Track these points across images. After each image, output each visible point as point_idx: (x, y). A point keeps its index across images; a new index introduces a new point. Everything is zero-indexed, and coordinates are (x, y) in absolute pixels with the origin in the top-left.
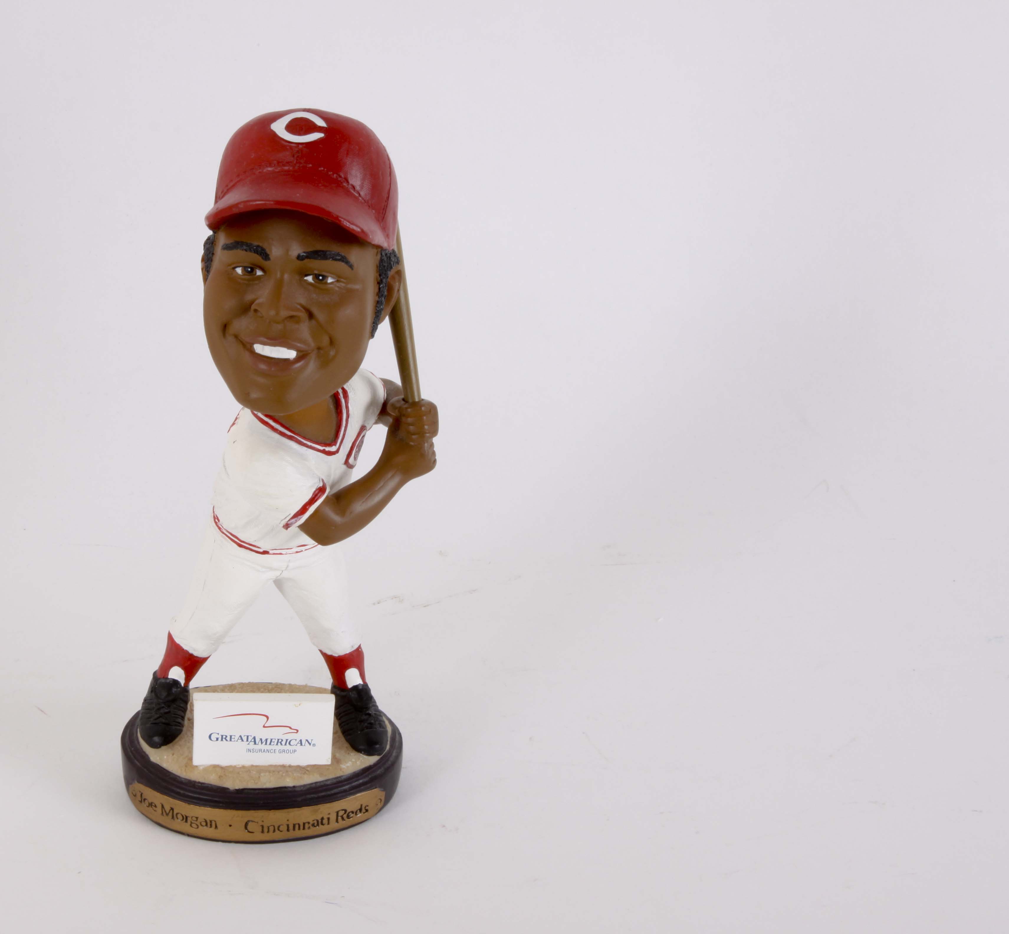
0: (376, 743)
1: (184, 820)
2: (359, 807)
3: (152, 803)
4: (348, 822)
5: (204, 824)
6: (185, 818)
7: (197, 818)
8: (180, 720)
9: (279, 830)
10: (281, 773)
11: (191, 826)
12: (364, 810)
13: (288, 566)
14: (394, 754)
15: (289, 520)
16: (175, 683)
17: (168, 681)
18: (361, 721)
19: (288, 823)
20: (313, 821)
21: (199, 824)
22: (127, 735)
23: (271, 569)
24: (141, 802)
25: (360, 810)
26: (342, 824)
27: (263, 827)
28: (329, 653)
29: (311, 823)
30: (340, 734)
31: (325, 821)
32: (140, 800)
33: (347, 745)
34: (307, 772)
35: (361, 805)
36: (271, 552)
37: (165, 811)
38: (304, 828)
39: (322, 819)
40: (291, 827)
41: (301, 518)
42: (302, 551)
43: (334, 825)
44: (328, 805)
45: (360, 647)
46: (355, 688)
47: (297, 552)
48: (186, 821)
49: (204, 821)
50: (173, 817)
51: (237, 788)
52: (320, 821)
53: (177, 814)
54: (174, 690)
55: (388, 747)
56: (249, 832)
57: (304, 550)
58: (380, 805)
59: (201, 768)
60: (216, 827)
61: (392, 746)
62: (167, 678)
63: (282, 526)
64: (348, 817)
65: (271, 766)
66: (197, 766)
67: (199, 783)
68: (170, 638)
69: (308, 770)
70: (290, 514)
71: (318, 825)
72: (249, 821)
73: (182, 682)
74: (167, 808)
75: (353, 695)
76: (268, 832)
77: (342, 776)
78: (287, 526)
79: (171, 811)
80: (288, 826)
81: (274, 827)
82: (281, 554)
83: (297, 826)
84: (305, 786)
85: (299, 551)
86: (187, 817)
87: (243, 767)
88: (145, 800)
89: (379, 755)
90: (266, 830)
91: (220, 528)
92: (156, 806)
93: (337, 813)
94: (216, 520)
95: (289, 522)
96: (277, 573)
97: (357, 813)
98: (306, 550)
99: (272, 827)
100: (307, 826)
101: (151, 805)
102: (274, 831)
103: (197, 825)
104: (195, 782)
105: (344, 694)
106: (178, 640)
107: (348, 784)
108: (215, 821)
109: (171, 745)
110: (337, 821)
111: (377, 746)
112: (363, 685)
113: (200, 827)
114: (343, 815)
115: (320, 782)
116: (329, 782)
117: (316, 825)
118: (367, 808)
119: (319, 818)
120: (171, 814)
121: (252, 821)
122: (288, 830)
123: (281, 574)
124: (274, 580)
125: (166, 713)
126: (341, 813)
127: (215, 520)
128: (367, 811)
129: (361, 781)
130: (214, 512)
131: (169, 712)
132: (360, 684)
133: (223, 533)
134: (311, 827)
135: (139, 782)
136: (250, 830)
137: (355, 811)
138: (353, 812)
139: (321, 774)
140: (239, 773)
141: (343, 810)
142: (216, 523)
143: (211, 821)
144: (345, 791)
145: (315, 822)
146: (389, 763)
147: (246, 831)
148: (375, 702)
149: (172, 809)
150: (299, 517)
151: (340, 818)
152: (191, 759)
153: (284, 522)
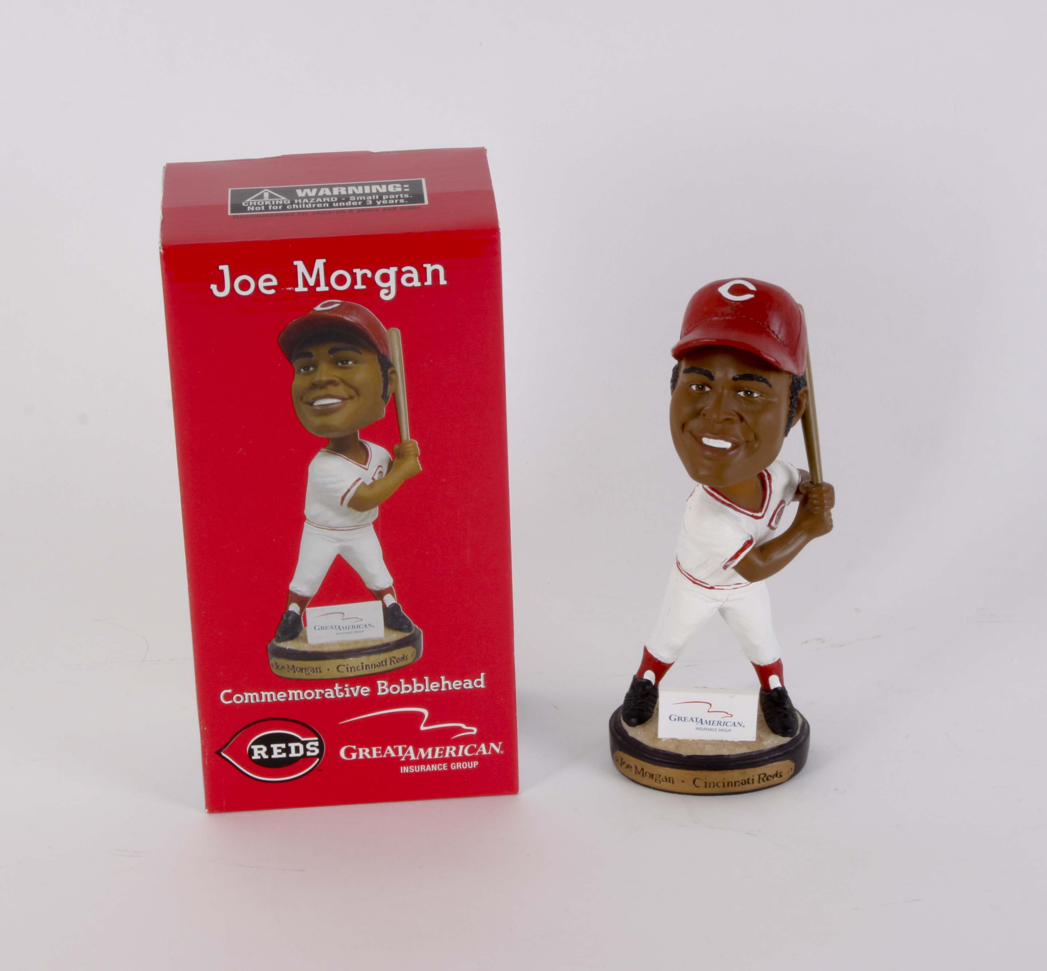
0: (789, 728)
1: (651, 777)
2: (775, 773)
3: (629, 765)
4: (767, 783)
5: (665, 780)
6: (652, 776)
7: (660, 775)
8: (650, 708)
9: (717, 785)
10: (720, 745)
11: (655, 781)
12: (779, 775)
13: (728, 599)
14: (803, 738)
15: (727, 563)
16: (648, 682)
17: (643, 681)
18: (779, 713)
19: (723, 781)
20: (742, 780)
21: (661, 780)
22: (614, 719)
23: (716, 600)
24: (621, 765)
25: (776, 775)
26: (762, 784)
27: (706, 783)
28: (757, 663)
29: (741, 782)
30: (764, 722)
31: (751, 781)
32: (621, 763)
33: (768, 729)
34: (738, 746)
35: (777, 772)
36: (716, 587)
37: (638, 771)
38: (735, 785)
39: (748, 779)
40: (726, 784)
41: (734, 561)
42: (738, 588)
43: (756, 785)
44: (752, 769)
45: (780, 660)
46: (776, 689)
47: (734, 588)
48: (652, 778)
49: (665, 777)
50: (643, 775)
51: (688, 754)
52: (747, 781)
53: (646, 773)
54: (647, 687)
55: (798, 732)
56: (696, 786)
57: (739, 587)
58: (791, 773)
59: (664, 740)
60: (673, 782)
61: (801, 732)
62: (643, 679)
63: (722, 567)
64: (767, 779)
65: (713, 740)
66: (660, 739)
67: (662, 750)
68: (646, 650)
69: (739, 745)
70: (727, 559)
71: (745, 783)
72: (696, 778)
73: (653, 682)
74: (639, 769)
75: (775, 694)
76: (710, 787)
77: (763, 750)
78: (725, 567)
79: (642, 771)
80: (724, 783)
81: (714, 783)
82: (723, 589)
83: (730, 784)
84: (736, 755)
85: (736, 587)
86: (653, 775)
87: (694, 741)
88: (624, 763)
89: (791, 737)
90: (708, 785)
91: (680, 570)
92: (631, 767)
93: (759, 776)
94: (679, 565)
95: (727, 564)
96: (721, 603)
97: (774, 777)
98: (740, 587)
99: (713, 783)
100: (737, 784)
101: (628, 766)
102: (714, 786)
103: (660, 781)
104: (659, 750)
105: (768, 694)
106: (650, 651)
107: (767, 756)
108: (672, 778)
109: (643, 725)
110: (759, 782)
111: (790, 730)
112: (782, 688)
113: (662, 782)
114: (763, 778)
115: (747, 753)
116: (754, 754)
117: (744, 783)
118: (781, 774)
119: (746, 778)
120: (641, 773)
121: (699, 779)
122: (724, 786)
123: (723, 604)
124: (718, 609)
125: (641, 703)
126: (762, 776)
127: (677, 565)
128: (781, 776)
129: (777, 754)
130: (677, 559)
131: (643, 702)
132: (779, 687)
133: (683, 573)
134: (740, 785)
135: (620, 750)
136: (697, 785)
137: (772, 775)
138: (771, 776)
139: (748, 748)
140: (690, 744)
141: (763, 774)
142: (678, 566)
143: (669, 778)
144: (765, 760)
145: (744, 782)
146: (799, 743)
147: (694, 786)
148: (790, 701)
149: (643, 769)
150: (734, 560)
151: (761, 780)
152: (656, 734)
153: (723, 565)
